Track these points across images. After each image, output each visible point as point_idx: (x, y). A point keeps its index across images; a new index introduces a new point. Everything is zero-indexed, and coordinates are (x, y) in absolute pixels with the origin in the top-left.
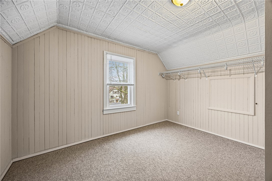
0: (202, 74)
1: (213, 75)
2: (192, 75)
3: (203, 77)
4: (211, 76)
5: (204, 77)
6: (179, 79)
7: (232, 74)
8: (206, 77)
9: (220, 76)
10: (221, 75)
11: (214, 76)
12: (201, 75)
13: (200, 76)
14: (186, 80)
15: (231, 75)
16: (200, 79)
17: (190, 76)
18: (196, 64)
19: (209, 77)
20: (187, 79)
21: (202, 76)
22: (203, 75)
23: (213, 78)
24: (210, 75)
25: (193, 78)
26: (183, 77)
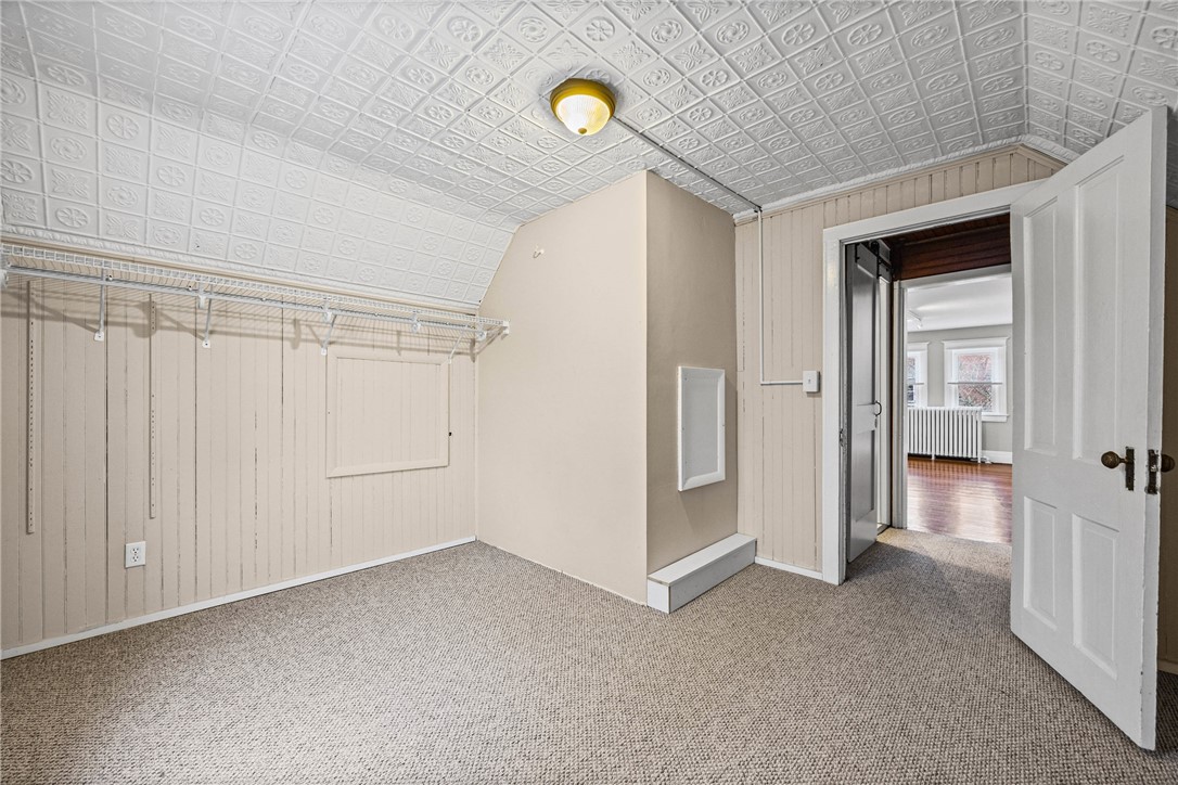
0: (303, 327)
1: (346, 341)
2: (245, 323)
3: (306, 340)
4: (342, 344)
5: (312, 341)
6: (147, 331)
7: (404, 346)
8: (318, 341)
9: (371, 349)
10: (374, 346)
11: (352, 344)
12: (298, 332)
13: (292, 336)
14: (207, 344)
15: (402, 349)
16: (295, 347)
17: (231, 321)
18: (279, 274)
19: (333, 346)
20: (214, 336)
21: (303, 337)
22: (307, 334)
23: (346, 351)
24: (338, 337)
25: (268, 337)
26: (178, 323)
